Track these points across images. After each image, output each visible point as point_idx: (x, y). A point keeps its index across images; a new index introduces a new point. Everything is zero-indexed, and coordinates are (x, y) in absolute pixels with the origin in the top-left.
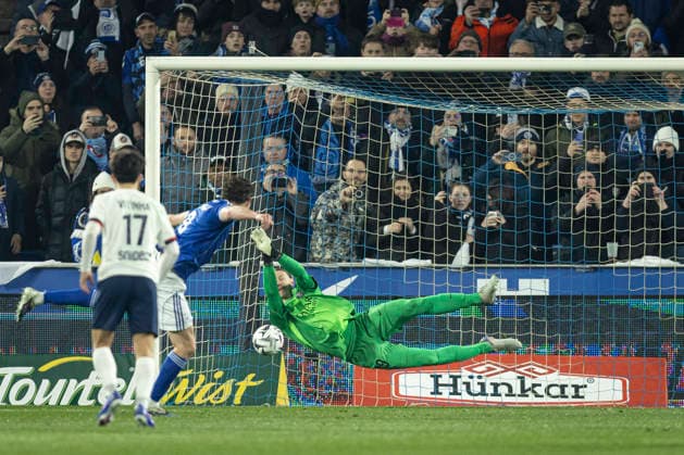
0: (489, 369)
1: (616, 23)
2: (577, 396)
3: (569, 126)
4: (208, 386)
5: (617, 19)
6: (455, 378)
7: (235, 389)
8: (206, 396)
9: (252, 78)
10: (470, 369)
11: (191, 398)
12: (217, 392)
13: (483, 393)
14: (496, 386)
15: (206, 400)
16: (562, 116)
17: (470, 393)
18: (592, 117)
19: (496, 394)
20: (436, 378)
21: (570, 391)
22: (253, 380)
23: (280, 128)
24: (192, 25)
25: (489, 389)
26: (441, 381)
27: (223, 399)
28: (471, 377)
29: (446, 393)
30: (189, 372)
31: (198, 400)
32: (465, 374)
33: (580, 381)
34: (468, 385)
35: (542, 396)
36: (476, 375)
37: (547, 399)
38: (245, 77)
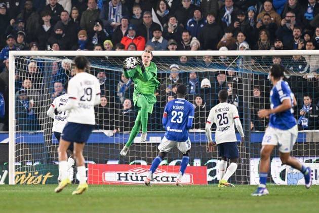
0: (140, 171)
1: (185, 39)
2: (173, 181)
3: (171, 79)
4: (33, 177)
5: (185, 37)
6: (127, 174)
7: (43, 178)
8: (32, 181)
9: (49, 59)
10: (132, 171)
11: (27, 181)
12: (36, 179)
13: (137, 180)
14: (142, 177)
15: (32, 183)
16: (169, 74)
17: (132, 180)
18: (180, 75)
19: (142, 180)
20: (119, 174)
21: (170, 179)
22: (50, 175)
23: (60, 78)
24: (23, 39)
25: (140, 178)
26: (121, 175)
27: (39, 182)
28: (133, 174)
29: (123, 180)
30: (26, 172)
31: (29, 183)
32: (130, 173)
33: (174, 175)
34: (131, 176)
35: (159, 181)
36: (134, 173)
37: (161, 182)
38: (47, 58)
